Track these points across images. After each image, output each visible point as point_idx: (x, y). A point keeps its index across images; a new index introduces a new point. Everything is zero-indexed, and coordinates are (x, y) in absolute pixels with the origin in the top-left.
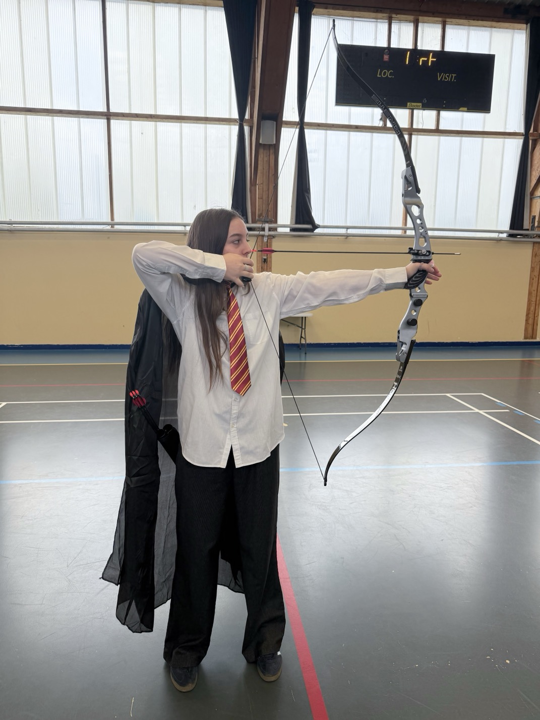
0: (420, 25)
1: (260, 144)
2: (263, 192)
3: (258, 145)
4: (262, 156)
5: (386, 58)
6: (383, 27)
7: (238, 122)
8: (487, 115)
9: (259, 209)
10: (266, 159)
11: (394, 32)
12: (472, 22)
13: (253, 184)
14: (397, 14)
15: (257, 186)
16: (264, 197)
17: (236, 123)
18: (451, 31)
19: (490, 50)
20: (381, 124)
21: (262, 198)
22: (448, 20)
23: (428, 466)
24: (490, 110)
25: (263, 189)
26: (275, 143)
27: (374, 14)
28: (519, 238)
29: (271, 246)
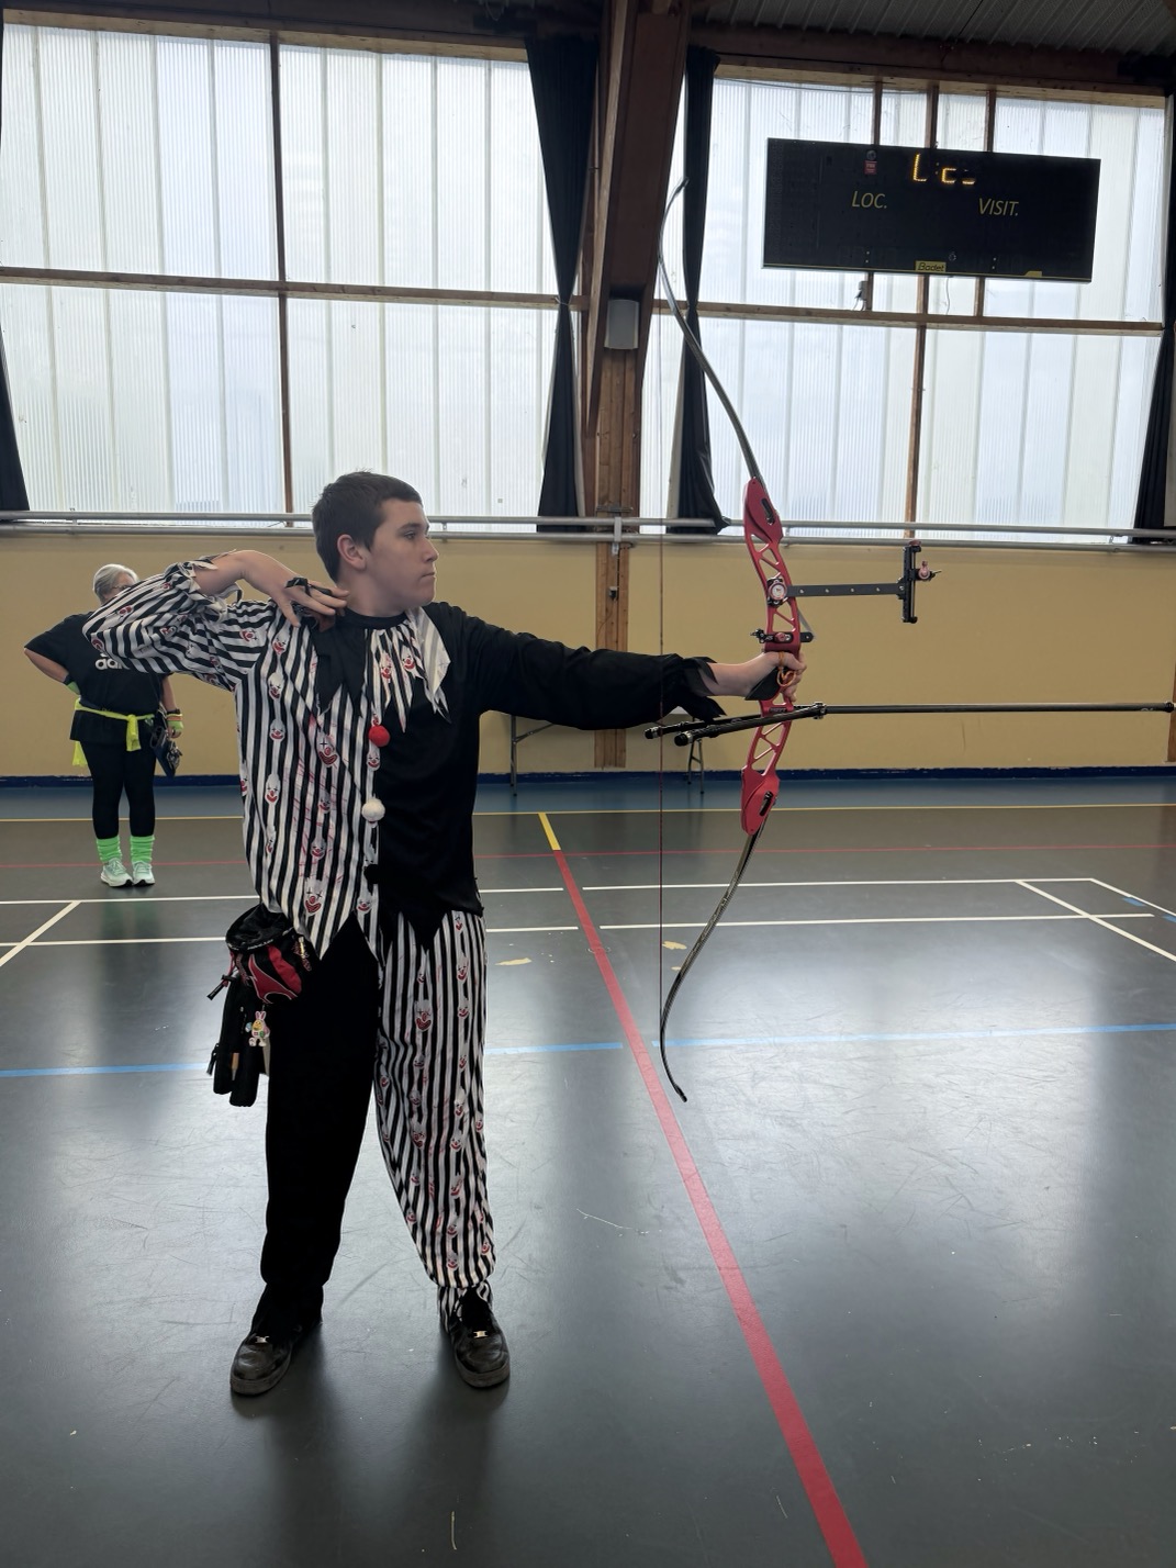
0: (942, 98)
1: (606, 349)
2: (610, 450)
3: (601, 351)
4: (609, 374)
5: (871, 167)
6: (863, 102)
7: (556, 302)
8: (1084, 286)
9: (601, 488)
10: (617, 380)
11: (886, 112)
12: (1050, 92)
13: (590, 432)
14: (893, 75)
15: (598, 439)
16: (612, 461)
17: (553, 305)
18: (1007, 111)
19: (1089, 150)
20: (859, 306)
21: (608, 464)
22: (1000, 87)
23: (996, 1034)
24: (1090, 277)
25: (610, 444)
26: (636, 346)
27: (845, 75)
28: (1154, 547)
29: (626, 563)
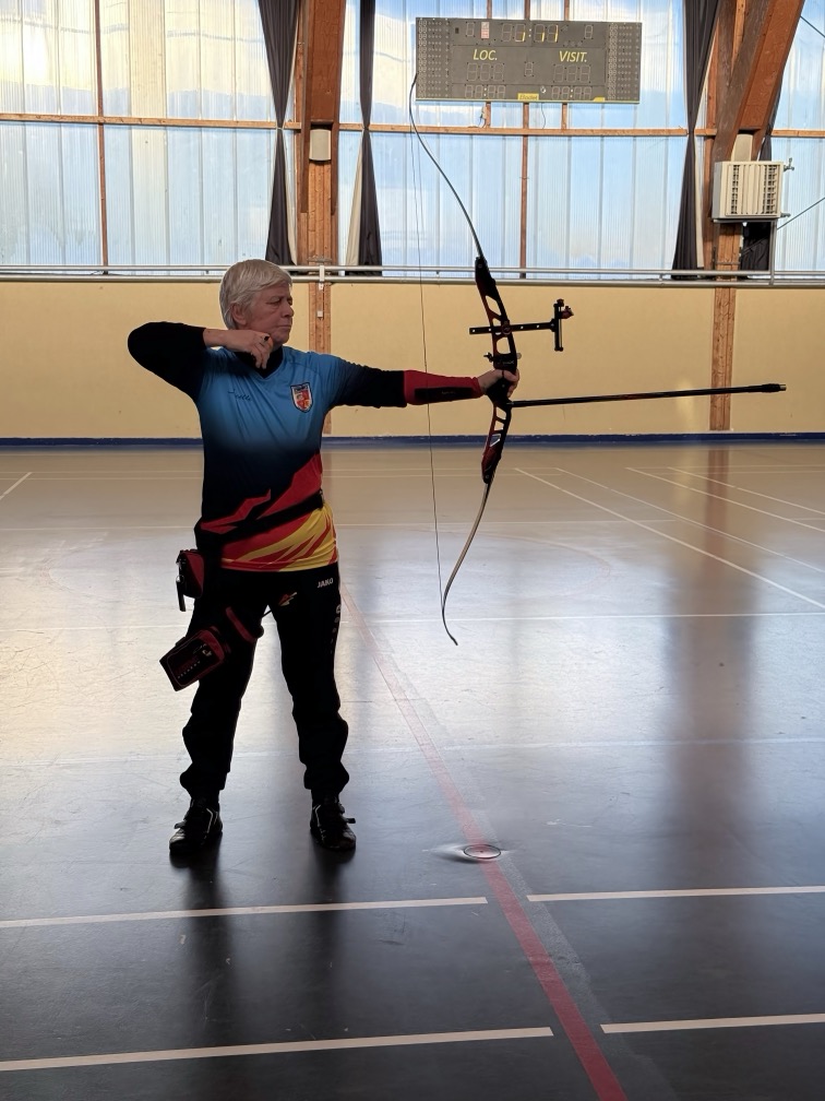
1: (311, 160)
2: (316, 222)
3: (307, 161)
4: (314, 175)
5: (485, 34)
7: (275, 128)
8: (635, 106)
9: (311, 247)
10: (318, 178)
16: (318, 229)
17: (272, 130)
19: (634, 16)
20: (482, 124)
21: (315, 230)
24: (638, 100)
25: (316, 218)
26: (331, 157)
29: (329, 296)
